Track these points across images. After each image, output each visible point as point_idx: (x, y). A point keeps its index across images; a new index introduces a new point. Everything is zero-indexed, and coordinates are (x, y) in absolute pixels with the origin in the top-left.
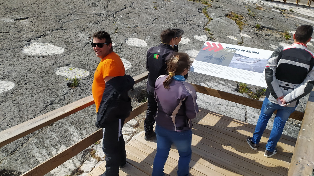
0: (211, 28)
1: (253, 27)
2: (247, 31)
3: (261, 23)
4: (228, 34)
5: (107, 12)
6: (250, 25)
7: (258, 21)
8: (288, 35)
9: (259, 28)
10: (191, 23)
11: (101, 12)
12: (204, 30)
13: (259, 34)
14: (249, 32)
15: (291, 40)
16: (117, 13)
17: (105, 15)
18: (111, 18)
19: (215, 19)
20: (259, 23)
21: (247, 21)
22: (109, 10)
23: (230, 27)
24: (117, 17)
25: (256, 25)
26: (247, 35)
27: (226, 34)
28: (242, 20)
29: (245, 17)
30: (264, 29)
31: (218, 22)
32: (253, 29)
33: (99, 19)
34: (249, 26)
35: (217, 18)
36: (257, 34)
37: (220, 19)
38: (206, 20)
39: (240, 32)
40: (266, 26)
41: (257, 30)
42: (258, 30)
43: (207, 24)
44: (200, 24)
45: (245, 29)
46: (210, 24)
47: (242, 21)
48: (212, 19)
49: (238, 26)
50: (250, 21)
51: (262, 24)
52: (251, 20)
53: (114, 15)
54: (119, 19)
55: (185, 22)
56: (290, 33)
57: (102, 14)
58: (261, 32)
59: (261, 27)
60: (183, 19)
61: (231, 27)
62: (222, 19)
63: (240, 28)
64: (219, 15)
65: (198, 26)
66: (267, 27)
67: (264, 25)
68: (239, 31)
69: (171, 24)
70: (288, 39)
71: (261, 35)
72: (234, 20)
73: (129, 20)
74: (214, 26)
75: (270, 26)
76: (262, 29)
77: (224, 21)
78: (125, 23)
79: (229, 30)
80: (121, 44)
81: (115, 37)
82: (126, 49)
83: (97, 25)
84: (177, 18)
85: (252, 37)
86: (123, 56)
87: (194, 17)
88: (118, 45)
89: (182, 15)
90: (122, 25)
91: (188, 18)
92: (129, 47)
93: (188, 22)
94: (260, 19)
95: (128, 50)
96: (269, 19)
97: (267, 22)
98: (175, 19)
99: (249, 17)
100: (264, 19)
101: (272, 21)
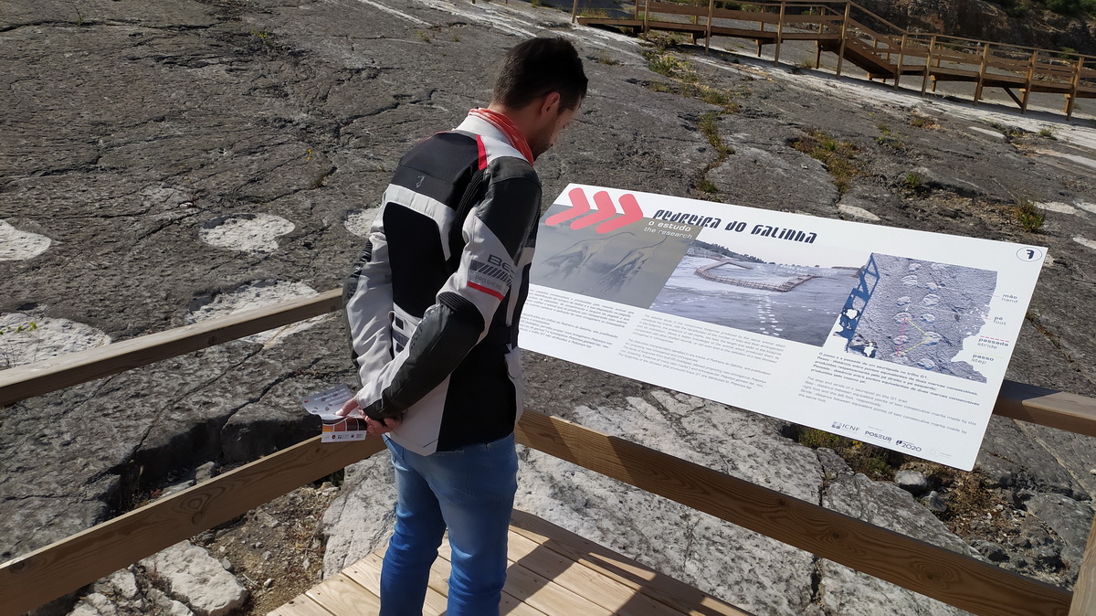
0: (722, 181)
1: (894, 186)
2: (865, 198)
3: (926, 169)
4: (786, 203)
5: (318, 115)
6: (883, 176)
7: (914, 164)
8: (1032, 213)
9: (916, 188)
10: (645, 163)
11: (292, 116)
12: (692, 186)
13: (917, 210)
14: (875, 200)
15: (1043, 233)
16: (355, 121)
17: (303, 126)
18: (322, 137)
19: (745, 152)
20: (915, 169)
21: (869, 162)
22: (326, 110)
23: (801, 179)
24: (349, 133)
25: (904, 177)
26: (864, 211)
27: (777, 202)
28: (851, 158)
29: (866, 151)
30: (935, 191)
31: (755, 161)
32: (894, 190)
34: (878, 179)
35: (753, 149)
36: (907, 207)
37: (765, 153)
38: (706, 154)
39: (836, 201)
40: (945, 181)
41: (907, 196)
42: (912, 194)
43: (708, 168)
44: (680, 168)
45: (859, 188)
46: (720, 169)
47: (850, 161)
48: (730, 152)
49: (833, 178)
50: (882, 164)
51: (929, 175)
52: (886, 159)
53: (339, 127)
54: (354, 141)
55: (620, 157)
56: (1041, 210)
57: (291, 122)
58: (922, 203)
59: (926, 184)
60: (618, 149)
61: (805, 181)
62: (771, 152)
63: (842, 188)
64: (761, 141)
65: (669, 174)
66: (949, 186)
67: (936, 179)
68: (834, 196)
69: (563, 165)
70: (1034, 231)
71: (923, 211)
72: (818, 157)
73: (393, 143)
74: (737, 177)
75: (961, 183)
76: (929, 191)
77: (779, 161)
78: (372, 155)
79: (794, 193)
80: (322, 230)
81: (308, 203)
82: (336, 247)
83: (249, 157)
84: (593, 144)
85: (887, 217)
86: (312, 273)
87: (662, 141)
88: (304, 231)
89: (614, 135)
90: (358, 160)
91: (637, 146)
92: (350, 243)
93: (635, 158)
94: (922, 157)
95: (342, 252)
96: (961, 158)
97: (950, 166)
98: (583, 147)
99: (879, 151)
100: (938, 158)
101: (969, 164)
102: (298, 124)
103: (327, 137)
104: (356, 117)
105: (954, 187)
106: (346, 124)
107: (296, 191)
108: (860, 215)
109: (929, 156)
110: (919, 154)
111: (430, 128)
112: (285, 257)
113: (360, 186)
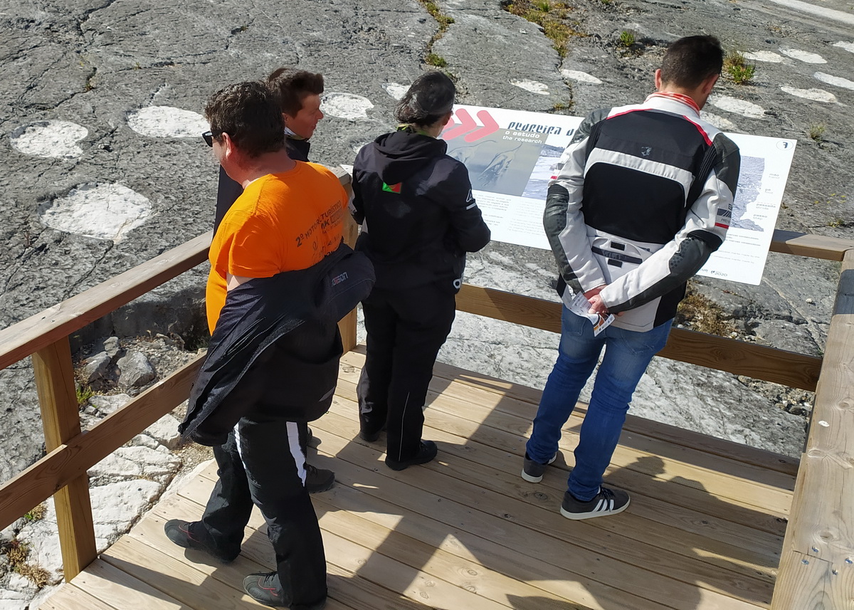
0: (449, 53)
1: (609, 45)
2: (585, 61)
3: (638, 25)
4: (513, 74)
5: (54, 12)
6: (597, 36)
7: (625, 21)
8: (743, 65)
9: (630, 46)
10: (372, 40)
11: (32, 15)
12: (423, 62)
13: (634, 69)
14: (594, 62)
15: (753, 84)
16: (90, 15)
17: (46, 25)
18: (68, 37)
19: (465, 20)
20: (628, 26)
21: (583, 21)
22: (61, 6)
23: (522, 46)
24: (91, 30)
25: (618, 35)
26: (586, 75)
27: (505, 73)
28: (564, 17)
29: (577, 9)
30: (648, 48)
31: (476, 29)
32: (610, 49)
33: (24, 40)
34: (593, 38)
35: (471, 16)
36: (625, 67)
37: (483, 19)
38: (427, 25)
39: (559, 65)
40: (657, 37)
41: (623, 55)
42: (627, 52)
43: (432, 41)
44: (407, 43)
45: (577, 51)
46: (444, 40)
47: (564, 21)
48: (450, 22)
49: (552, 42)
50: (596, 23)
51: (641, 31)
52: (598, 16)
53: (79, 24)
54: (98, 38)
55: (348, 35)
56: (750, 60)
57: (33, 21)
58: (638, 61)
59: (639, 41)
60: (344, 27)
61: (526, 48)
62: (488, 17)
63: (561, 52)
64: (477, 6)
65: (399, 50)
66: (661, 41)
67: (648, 35)
68: (556, 61)
69: (298, 48)
70: (745, 83)
71: (640, 70)
72: (534, 19)
73: (136, 38)
74: (462, 47)
75: (672, 37)
76: (643, 48)
77: (497, 27)
78: (122, 52)
79: (518, 59)
80: (112, 133)
81: (89, 107)
82: (131, 148)
83: (15, 63)
84: (319, 23)
85: (608, 80)
86: (122, 174)
87: (383, 14)
88: (97, 134)
89: (336, 11)
90: (112, 59)
91: (360, 22)
92: (142, 143)
93: (362, 34)
94: (632, 11)
95: (139, 153)
96: (668, 9)
97: (660, 20)
98: (310, 27)
99: (590, 8)
100: (647, 11)
101: (678, 16)
102: (40, 24)
103: (72, 35)
104: (91, 11)
105: (666, 42)
106: (84, 19)
107: (73, 95)
108: (583, 80)
109: (638, 10)
110: (629, 8)
111: (162, 17)
112: (93, 161)
113: (126, 85)
